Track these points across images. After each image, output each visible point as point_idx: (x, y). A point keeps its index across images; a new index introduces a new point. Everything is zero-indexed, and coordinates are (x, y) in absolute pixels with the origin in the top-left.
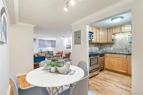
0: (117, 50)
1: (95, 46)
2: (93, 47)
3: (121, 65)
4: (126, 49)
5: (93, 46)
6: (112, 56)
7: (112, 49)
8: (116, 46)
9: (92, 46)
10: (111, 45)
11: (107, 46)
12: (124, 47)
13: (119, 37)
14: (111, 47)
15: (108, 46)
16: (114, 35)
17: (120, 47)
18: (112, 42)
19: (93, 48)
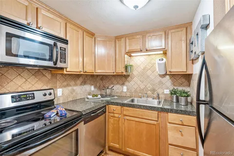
0: (135, 91)
1: (84, 83)
2: (76, 85)
3: (145, 139)
4: (153, 90)
5: (79, 82)
6: (125, 113)
7: (125, 89)
8: (132, 83)
9: (72, 83)
10: (124, 78)
11: (115, 82)
12: (150, 86)
13: (139, 61)
14: (123, 84)
15: (118, 83)
16: (130, 56)
17: (142, 87)
18: (125, 73)
19: (75, 88)
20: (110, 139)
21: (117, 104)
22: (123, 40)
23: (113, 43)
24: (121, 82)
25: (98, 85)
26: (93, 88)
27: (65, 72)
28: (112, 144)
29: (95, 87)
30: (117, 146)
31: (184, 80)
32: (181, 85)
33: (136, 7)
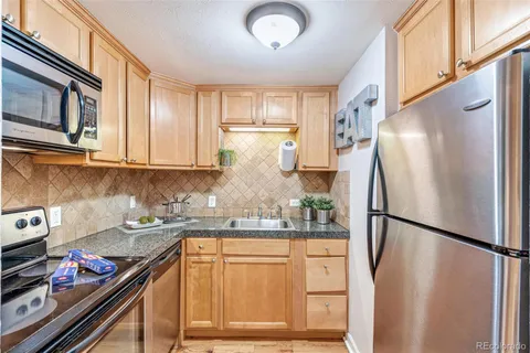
0: (236, 205)
3: (265, 294)
4: (272, 201)
6: (225, 250)
7: (212, 201)
8: (228, 187)
10: (209, 178)
11: (189, 186)
12: (264, 194)
13: (243, 142)
14: (208, 191)
15: (196, 189)
17: (249, 195)
18: (217, 168)
20: (191, 311)
21: (207, 234)
22: (215, 95)
23: (193, 98)
24: (203, 186)
25: (144, 194)
26: (133, 202)
27: (87, 162)
28: (194, 323)
29: (138, 200)
30: (206, 323)
31: (320, 181)
32: (316, 189)
33: (276, 45)
